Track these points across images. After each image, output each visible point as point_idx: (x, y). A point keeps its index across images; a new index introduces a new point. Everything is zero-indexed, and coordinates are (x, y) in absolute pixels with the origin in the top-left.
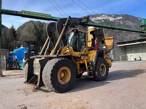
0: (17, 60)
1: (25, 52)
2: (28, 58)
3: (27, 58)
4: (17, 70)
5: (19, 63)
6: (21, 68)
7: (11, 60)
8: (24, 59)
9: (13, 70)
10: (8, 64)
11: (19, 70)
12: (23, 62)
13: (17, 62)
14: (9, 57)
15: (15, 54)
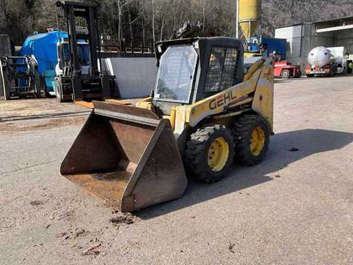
0: (36, 67)
1: (58, 44)
2: (69, 63)
3: (67, 60)
4: (42, 100)
5: (46, 80)
6: (51, 93)
7: (22, 69)
8: (58, 66)
9: (29, 98)
10: (13, 81)
11: (48, 100)
12: (56, 76)
13: (37, 76)
14: (14, 60)
15: (29, 52)
